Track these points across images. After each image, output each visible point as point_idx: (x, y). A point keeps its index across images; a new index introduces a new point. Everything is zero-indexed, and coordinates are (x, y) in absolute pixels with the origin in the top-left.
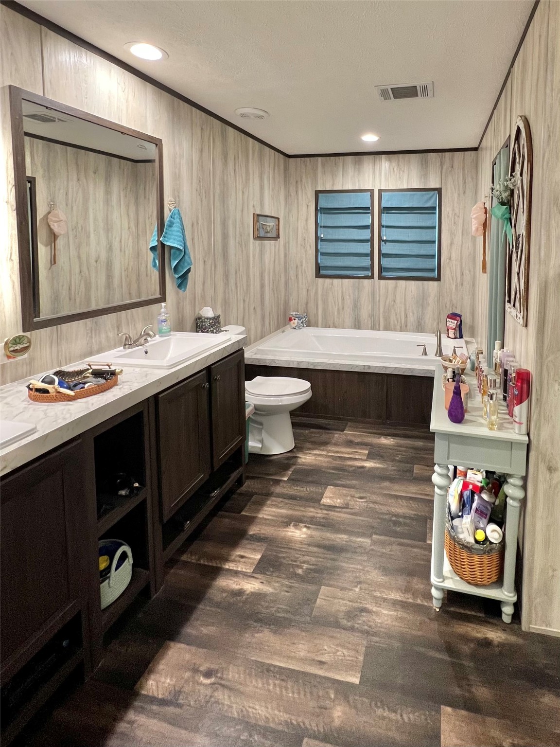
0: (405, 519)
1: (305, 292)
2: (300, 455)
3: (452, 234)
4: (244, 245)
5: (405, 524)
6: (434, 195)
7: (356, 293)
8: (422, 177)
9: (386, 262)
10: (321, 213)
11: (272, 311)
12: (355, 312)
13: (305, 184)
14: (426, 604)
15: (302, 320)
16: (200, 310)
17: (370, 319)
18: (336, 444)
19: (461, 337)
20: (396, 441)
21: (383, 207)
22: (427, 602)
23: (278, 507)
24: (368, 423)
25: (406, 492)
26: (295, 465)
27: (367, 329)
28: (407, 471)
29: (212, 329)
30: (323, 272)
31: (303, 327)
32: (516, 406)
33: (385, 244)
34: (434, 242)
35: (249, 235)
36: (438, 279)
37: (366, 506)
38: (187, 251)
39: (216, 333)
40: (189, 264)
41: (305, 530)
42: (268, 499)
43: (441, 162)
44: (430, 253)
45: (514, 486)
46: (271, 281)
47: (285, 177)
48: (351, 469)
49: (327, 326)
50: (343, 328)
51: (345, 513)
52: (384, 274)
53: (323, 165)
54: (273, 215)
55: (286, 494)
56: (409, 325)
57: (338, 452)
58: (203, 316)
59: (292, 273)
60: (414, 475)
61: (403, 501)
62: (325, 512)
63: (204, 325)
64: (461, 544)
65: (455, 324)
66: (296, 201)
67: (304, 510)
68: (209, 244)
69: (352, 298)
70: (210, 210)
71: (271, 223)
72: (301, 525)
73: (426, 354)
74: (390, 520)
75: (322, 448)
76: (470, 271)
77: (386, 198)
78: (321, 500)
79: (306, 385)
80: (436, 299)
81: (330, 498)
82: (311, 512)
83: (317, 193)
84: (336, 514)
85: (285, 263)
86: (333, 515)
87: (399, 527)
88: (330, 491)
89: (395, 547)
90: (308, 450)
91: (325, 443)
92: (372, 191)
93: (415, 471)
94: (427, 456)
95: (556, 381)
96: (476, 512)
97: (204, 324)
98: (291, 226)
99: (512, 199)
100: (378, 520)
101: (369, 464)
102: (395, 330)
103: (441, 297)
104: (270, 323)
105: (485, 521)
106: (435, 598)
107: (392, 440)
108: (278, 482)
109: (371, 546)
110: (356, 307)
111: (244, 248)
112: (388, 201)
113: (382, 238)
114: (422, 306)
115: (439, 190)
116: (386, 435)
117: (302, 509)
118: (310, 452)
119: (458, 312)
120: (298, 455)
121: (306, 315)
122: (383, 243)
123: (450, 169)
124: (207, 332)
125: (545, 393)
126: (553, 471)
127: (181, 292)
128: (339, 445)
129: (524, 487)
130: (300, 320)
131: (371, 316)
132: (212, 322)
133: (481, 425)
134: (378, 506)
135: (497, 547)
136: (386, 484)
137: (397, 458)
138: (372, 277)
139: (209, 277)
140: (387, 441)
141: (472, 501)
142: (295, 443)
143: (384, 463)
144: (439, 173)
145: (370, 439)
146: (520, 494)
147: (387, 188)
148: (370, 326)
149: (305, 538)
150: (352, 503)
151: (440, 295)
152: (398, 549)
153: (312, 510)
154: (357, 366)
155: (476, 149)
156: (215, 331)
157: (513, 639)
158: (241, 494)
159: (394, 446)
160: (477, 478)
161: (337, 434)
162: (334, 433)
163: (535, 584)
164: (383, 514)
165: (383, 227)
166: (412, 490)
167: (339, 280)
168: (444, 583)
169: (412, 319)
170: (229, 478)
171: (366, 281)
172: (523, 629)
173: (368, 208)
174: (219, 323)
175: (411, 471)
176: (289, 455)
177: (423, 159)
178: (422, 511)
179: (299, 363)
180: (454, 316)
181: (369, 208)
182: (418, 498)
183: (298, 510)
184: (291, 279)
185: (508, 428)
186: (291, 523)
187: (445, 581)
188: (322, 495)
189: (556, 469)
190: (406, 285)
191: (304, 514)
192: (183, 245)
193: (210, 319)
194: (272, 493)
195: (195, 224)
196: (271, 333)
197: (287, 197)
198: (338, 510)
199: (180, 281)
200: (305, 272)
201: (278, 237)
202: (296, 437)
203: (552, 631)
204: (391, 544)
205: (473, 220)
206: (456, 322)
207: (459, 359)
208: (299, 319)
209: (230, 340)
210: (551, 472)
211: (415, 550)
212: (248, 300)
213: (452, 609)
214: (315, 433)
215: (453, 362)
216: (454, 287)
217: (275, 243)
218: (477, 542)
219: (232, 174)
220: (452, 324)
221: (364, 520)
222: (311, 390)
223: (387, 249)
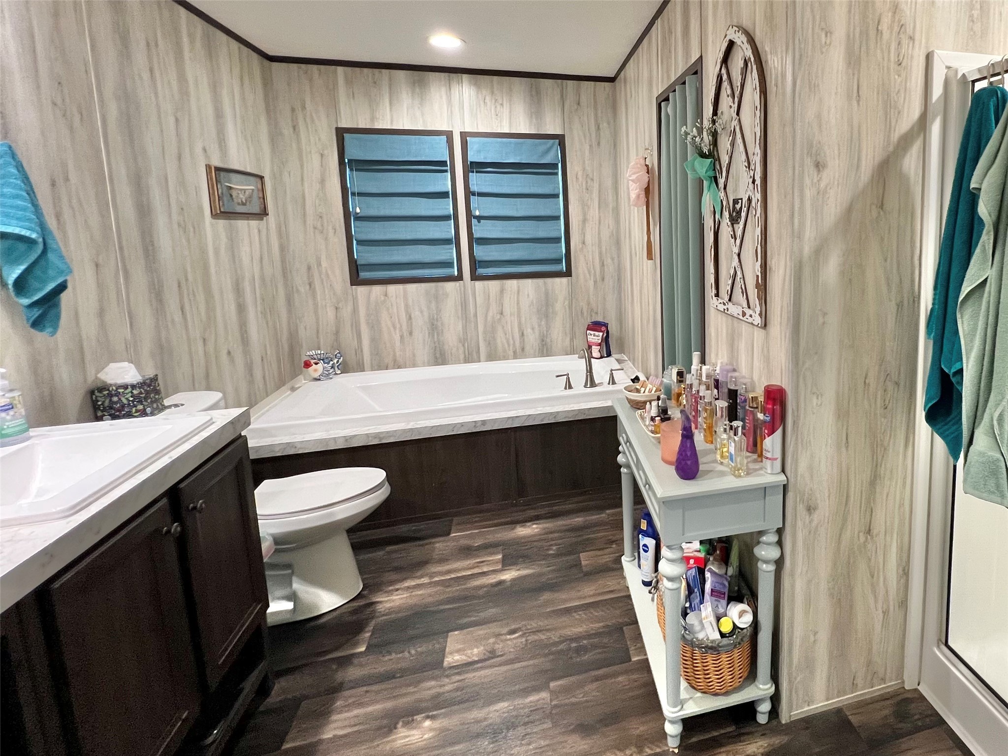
0: (589, 639)
1: (331, 313)
2: (379, 598)
3: (584, 206)
4: (192, 229)
5: (594, 647)
6: (553, 144)
7: (433, 305)
8: (534, 116)
9: (481, 252)
10: (351, 170)
11: (266, 354)
12: (433, 336)
13: (311, 115)
14: (658, 750)
15: (331, 363)
16: (98, 371)
17: (460, 345)
18: (443, 560)
19: (609, 355)
20: (540, 526)
21: (471, 163)
22: (660, 747)
23: (361, 705)
24: (488, 511)
25: (580, 598)
26: (373, 618)
27: (457, 362)
28: (571, 567)
29: (140, 407)
30: (364, 275)
31: (336, 374)
32: (769, 436)
33: (479, 222)
34: (557, 218)
35: (201, 208)
36: (568, 273)
37: (524, 643)
38: (50, 242)
39: (152, 414)
40: (61, 272)
41: (427, 723)
42: (334, 701)
43: (562, 96)
44: (553, 234)
45: (769, 544)
46: (258, 299)
47: (266, 96)
48: (481, 592)
49: (381, 366)
50: (414, 365)
51: (491, 667)
52: (481, 271)
53: (349, 82)
54: (249, 170)
55: (370, 677)
56: (528, 348)
57: (449, 572)
58: (109, 382)
59: (299, 280)
60: (585, 569)
61: (580, 613)
62: (458, 678)
63: (116, 403)
64: (703, 648)
65: (600, 338)
66: (294, 146)
67: (416, 689)
68: (105, 227)
69: (426, 314)
70: (99, 151)
71: (247, 187)
72: (418, 718)
73: (570, 387)
74: (570, 649)
75: (419, 574)
76: (613, 259)
77: (476, 147)
78: (443, 661)
79: (377, 475)
80: (567, 303)
81: (458, 651)
82: (429, 689)
83: (341, 133)
84: (477, 674)
85: (283, 261)
86: (473, 677)
87: (585, 655)
88: (454, 640)
89: (589, 687)
90: (391, 585)
91: (423, 563)
92: (449, 135)
93: (583, 563)
94: (592, 536)
95: (814, 394)
96: (712, 595)
97: (115, 399)
98: (288, 193)
99: (715, 148)
100: (551, 657)
101: (508, 575)
102: (505, 358)
103: (574, 301)
104: (264, 377)
105: (724, 602)
106: (671, 736)
107: (534, 526)
108: (345, 662)
109: (551, 700)
110: (435, 327)
111: (192, 234)
112: (479, 151)
113: (473, 214)
114: (547, 316)
115: (561, 139)
116: (523, 522)
117: (411, 689)
118: (397, 587)
119: (600, 319)
120: (374, 600)
121: (339, 353)
122: (474, 221)
123: (576, 107)
124: (129, 415)
125: (802, 411)
126: (813, 511)
127: (41, 337)
128: (447, 560)
129: (780, 543)
130: (328, 363)
131: (463, 341)
132: (141, 393)
133: (722, 474)
134: (544, 634)
135: (748, 633)
136: (546, 596)
137: (551, 552)
138: (460, 278)
139: (113, 296)
140: (524, 531)
141: (703, 581)
142: (363, 580)
143: (533, 565)
144: (559, 113)
145: (499, 535)
146: (775, 553)
147: (476, 131)
148: (462, 357)
149: (434, 737)
150: (498, 646)
151: (572, 296)
152: (594, 687)
153: (433, 683)
154: (462, 425)
155: (611, 80)
156: (149, 410)
157: (777, 741)
158: (268, 712)
159: (540, 535)
160: (694, 548)
161: (439, 542)
162: (433, 543)
163: (795, 661)
164: (555, 644)
165: (474, 194)
166: (588, 592)
167: (400, 287)
168: (684, 710)
169: (532, 338)
170: (242, 690)
171: (450, 286)
172: (783, 722)
173: (444, 163)
174: (158, 392)
175: (577, 565)
176: (355, 604)
177: (531, 87)
178: (613, 616)
179: (346, 439)
180: (596, 326)
181: (446, 162)
182: (601, 601)
183: (405, 695)
184: (298, 291)
185: (756, 470)
186: (397, 723)
187: (684, 707)
188: (442, 652)
189: (815, 509)
190: (519, 287)
191: (417, 696)
192: (38, 228)
193: (133, 387)
194: (342, 684)
195: (60, 182)
196: (267, 396)
197: (275, 137)
198: (479, 665)
199: (36, 313)
200: (327, 275)
201: (264, 213)
202: (362, 568)
203: (817, 708)
204: (581, 685)
205: (631, 183)
206: (601, 334)
207: (651, 386)
208: (326, 361)
209: (210, 422)
210: (810, 514)
211: (620, 679)
212: (213, 336)
213: (694, 740)
214: (395, 551)
215: (642, 392)
216: (591, 283)
217: (259, 224)
218: (723, 635)
219: (146, 76)
220: (596, 337)
221: (528, 666)
222: (387, 483)
223: (481, 230)
